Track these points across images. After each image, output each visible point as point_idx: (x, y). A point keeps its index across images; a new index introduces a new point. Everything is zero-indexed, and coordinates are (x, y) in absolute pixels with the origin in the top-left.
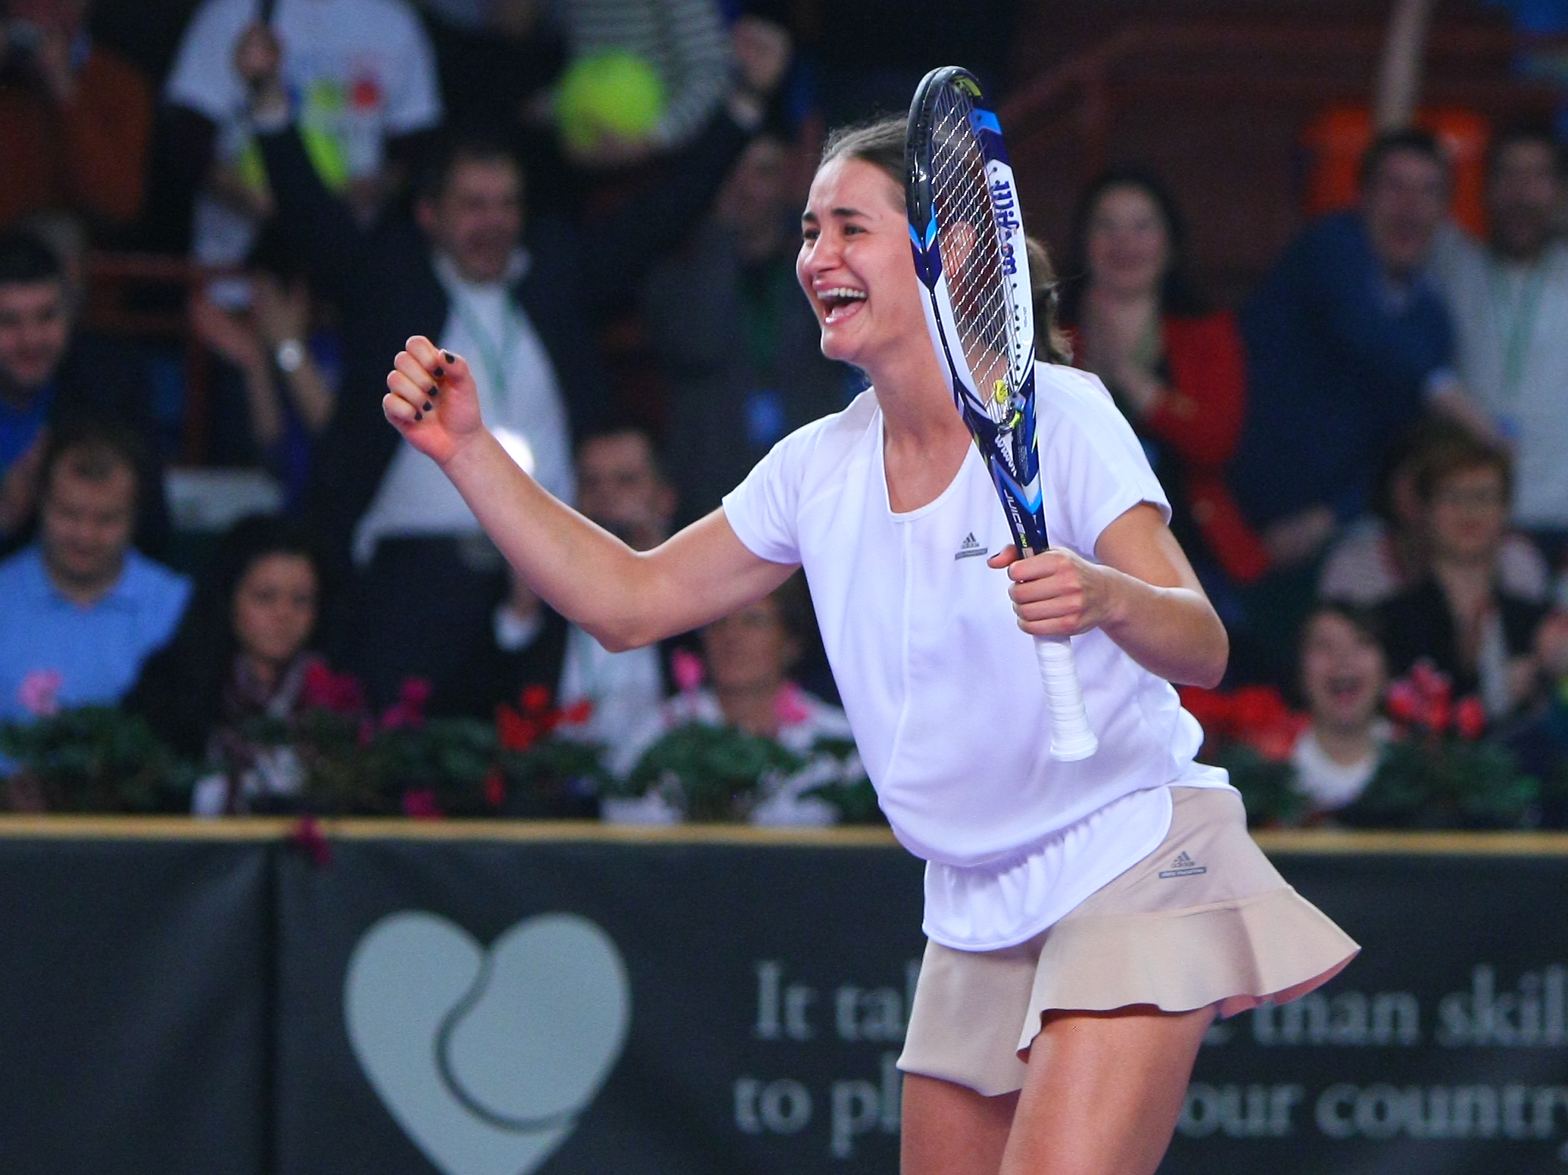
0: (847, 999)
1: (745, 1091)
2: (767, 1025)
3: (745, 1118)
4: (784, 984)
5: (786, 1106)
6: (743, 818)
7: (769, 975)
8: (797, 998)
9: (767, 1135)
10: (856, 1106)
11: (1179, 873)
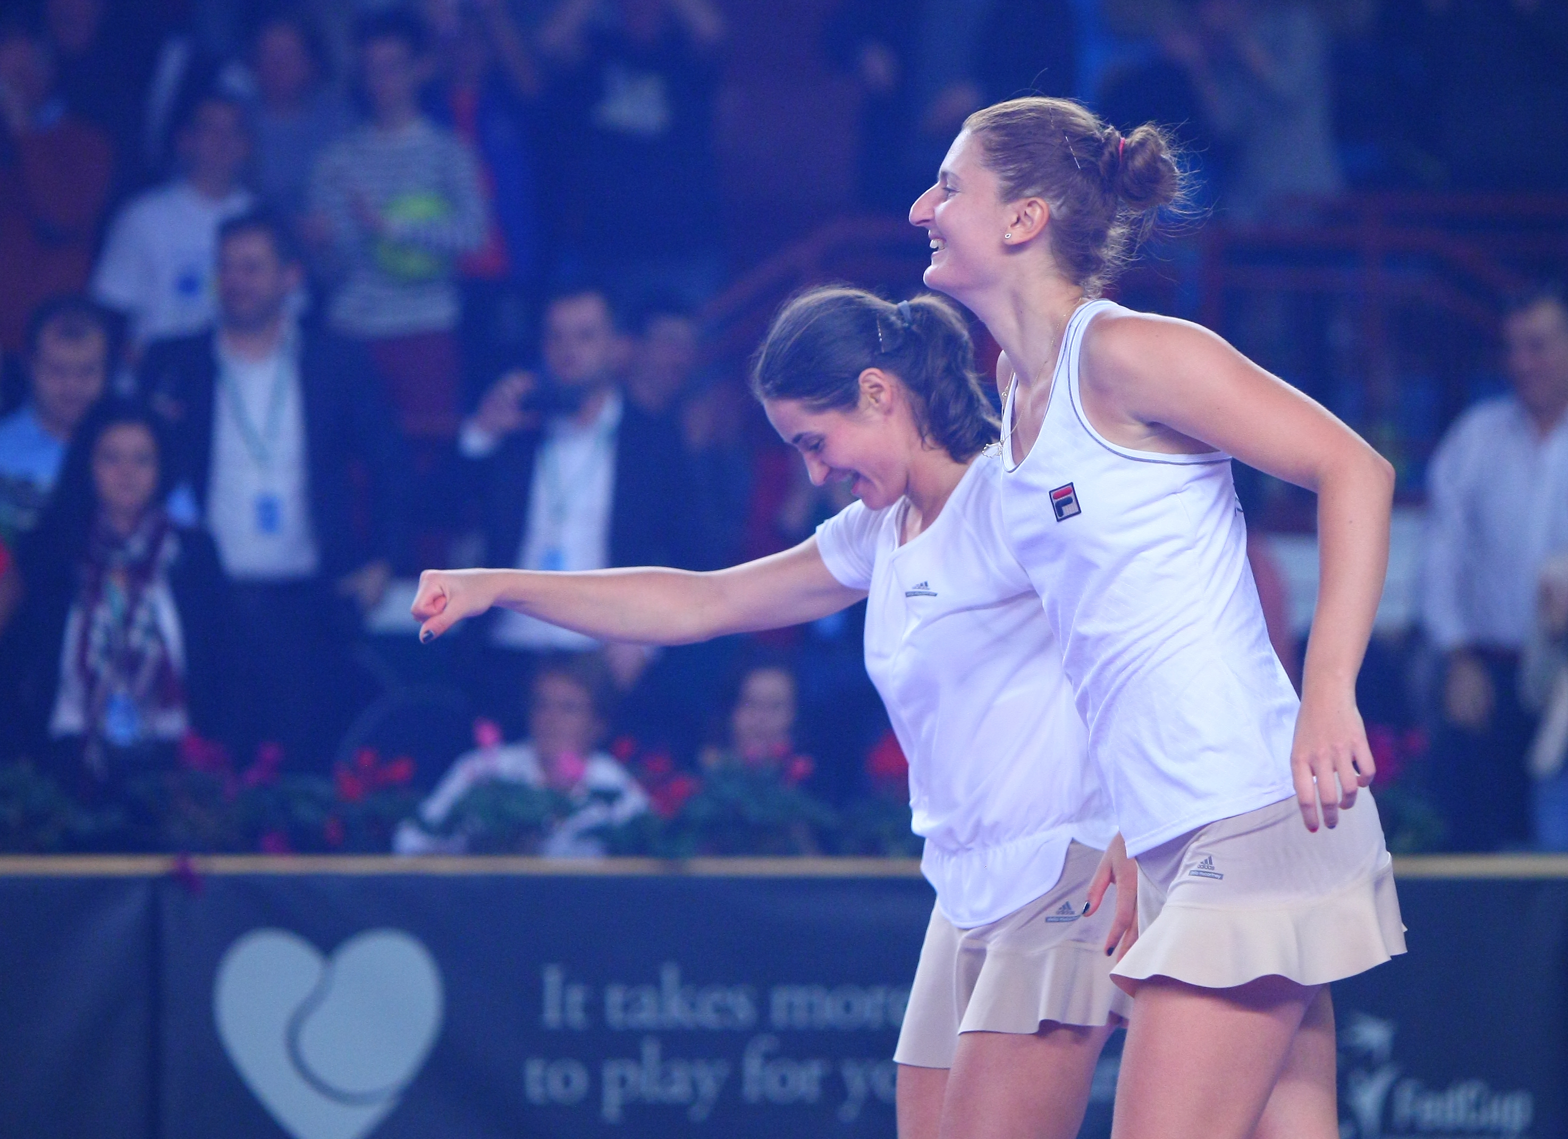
0: (615, 997)
1: (534, 1070)
2: (552, 1016)
3: (534, 1091)
4: (566, 982)
5: (567, 1081)
6: (533, 851)
7: (552, 978)
8: (577, 996)
9: (553, 1106)
10: (623, 1081)
11: (1061, 919)
